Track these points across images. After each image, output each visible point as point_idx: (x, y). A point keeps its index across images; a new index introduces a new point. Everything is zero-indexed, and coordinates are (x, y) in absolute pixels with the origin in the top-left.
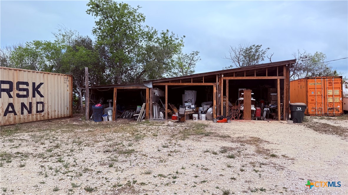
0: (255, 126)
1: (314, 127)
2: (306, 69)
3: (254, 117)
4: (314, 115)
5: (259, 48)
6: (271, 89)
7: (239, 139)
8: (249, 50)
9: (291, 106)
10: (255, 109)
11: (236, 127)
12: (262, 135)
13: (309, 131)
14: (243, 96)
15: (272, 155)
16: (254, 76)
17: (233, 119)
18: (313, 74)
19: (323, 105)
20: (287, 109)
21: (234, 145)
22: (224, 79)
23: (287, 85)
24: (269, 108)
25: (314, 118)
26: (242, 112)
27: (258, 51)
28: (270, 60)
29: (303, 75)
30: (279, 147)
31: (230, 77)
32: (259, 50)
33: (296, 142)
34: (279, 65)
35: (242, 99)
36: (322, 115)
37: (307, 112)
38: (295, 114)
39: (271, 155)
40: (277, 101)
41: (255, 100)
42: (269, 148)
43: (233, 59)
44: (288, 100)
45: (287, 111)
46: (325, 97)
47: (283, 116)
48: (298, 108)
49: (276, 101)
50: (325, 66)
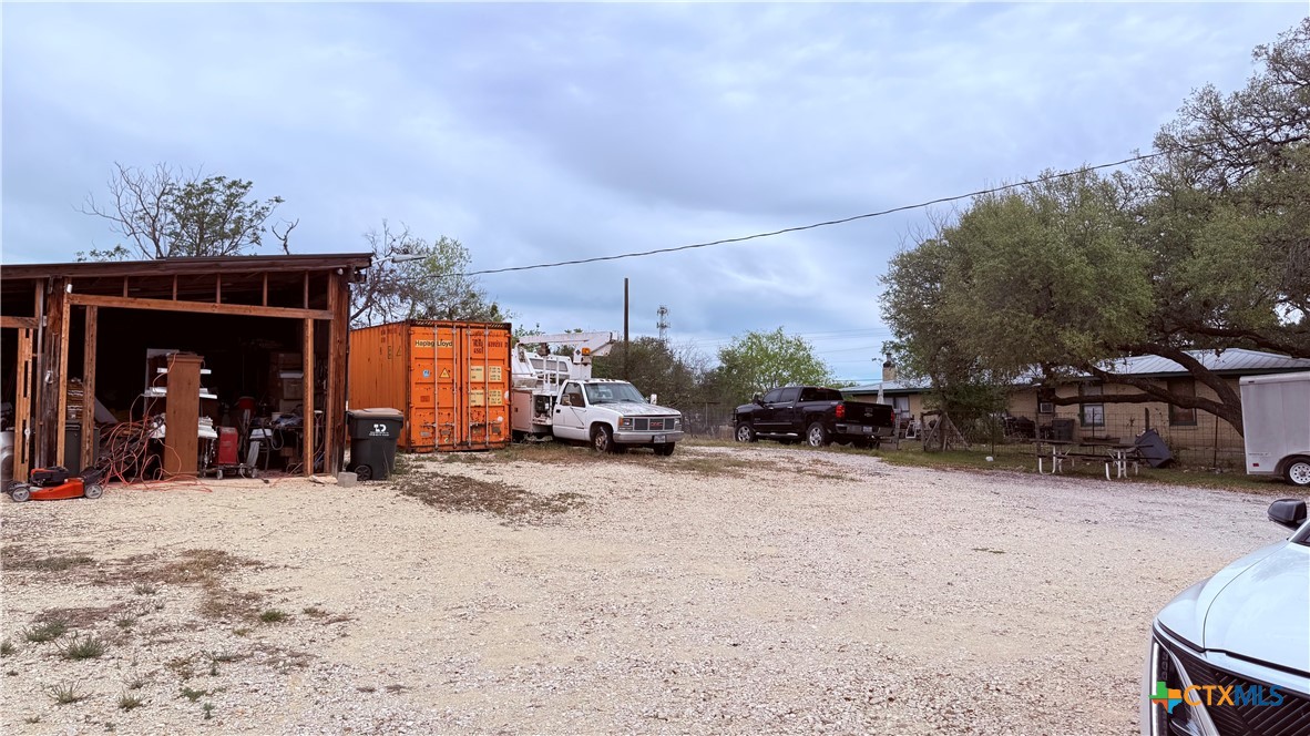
0: (209, 501)
1: (425, 489)
2: (409, 292)
3: (210, 466)
4: (429, 449)
5: (243, 190)
6: (282, 355)
7: (135, 564)
8: (202, 194)
9: (352, 419)
10: (214, 435)
11: (124, 514)
12: (237, 538)
13: (408, 506)
14: (163, 381)
15: (268, 613)
16: (215, 302)
17: (114, 480)
18: (431, 310)
19: (456, 416)
20: (337, 431)
21: (103, 598)
22: (76, 302)
23: (340, 342)
24: (272, 430)
25: (429, 459)
26: (157, 447)
27: (237, 205)
28: (285, 246)
29: (401, 312)
30: (297, 579)
31: (104, 298)
32: (242, 200)
33: (361, 551)
34: (310, 268)
35: (161, 391)
36: (451, 448)
37: (408, 439)
38: (366, 451)
39: (262, 617)
40: (301, 400)
41: (215, 397)
42: (259, 590)
43: (129, 220)
44: (342, 397)
45: (338, 440)
46: (463, 389)
47: (323, 458)
48: (376, 426)
49: (299, 403)
50: (468, 286)
